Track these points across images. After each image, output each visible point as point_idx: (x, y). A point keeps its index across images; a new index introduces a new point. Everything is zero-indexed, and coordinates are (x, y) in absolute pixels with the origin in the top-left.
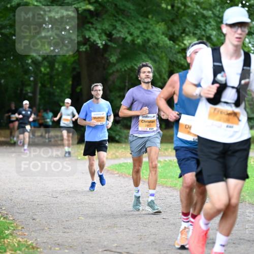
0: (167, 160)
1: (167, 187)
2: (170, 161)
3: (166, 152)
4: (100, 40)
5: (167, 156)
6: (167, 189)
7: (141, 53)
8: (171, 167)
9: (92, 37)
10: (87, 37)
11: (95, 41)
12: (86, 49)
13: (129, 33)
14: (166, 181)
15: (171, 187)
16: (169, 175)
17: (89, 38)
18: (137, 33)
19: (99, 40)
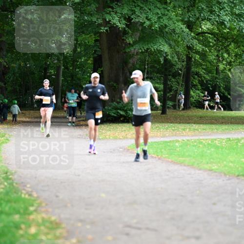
0: (184, 139)
1: (185, 165)
2: (188, 140)
3: (184, 132)
4: (120, 23)
5: (185, 136)
6: (185, 168)
7: (159, 37)
8: (188, 146)
9: (112, 20)
10: (107, 20)
11: (114, 24)
12: (107, 30)
13: (147, 18)
14: (184, 160)
15: (188, 166)
16: (187, 154)
17: (110, 21)
18: (154, 18)
19: (118, 23)
